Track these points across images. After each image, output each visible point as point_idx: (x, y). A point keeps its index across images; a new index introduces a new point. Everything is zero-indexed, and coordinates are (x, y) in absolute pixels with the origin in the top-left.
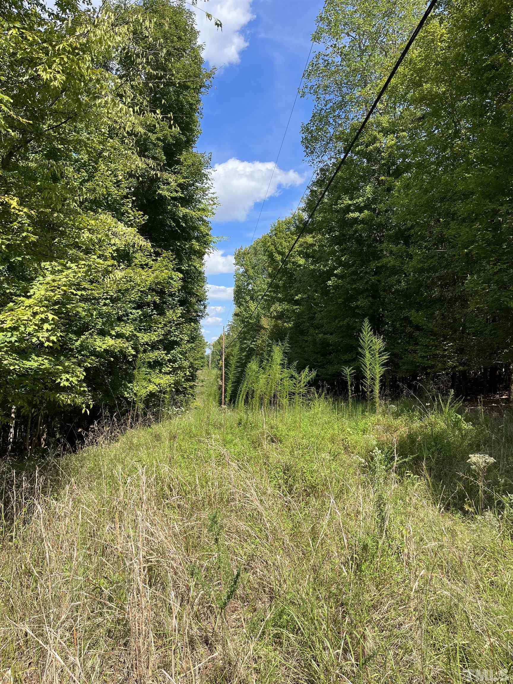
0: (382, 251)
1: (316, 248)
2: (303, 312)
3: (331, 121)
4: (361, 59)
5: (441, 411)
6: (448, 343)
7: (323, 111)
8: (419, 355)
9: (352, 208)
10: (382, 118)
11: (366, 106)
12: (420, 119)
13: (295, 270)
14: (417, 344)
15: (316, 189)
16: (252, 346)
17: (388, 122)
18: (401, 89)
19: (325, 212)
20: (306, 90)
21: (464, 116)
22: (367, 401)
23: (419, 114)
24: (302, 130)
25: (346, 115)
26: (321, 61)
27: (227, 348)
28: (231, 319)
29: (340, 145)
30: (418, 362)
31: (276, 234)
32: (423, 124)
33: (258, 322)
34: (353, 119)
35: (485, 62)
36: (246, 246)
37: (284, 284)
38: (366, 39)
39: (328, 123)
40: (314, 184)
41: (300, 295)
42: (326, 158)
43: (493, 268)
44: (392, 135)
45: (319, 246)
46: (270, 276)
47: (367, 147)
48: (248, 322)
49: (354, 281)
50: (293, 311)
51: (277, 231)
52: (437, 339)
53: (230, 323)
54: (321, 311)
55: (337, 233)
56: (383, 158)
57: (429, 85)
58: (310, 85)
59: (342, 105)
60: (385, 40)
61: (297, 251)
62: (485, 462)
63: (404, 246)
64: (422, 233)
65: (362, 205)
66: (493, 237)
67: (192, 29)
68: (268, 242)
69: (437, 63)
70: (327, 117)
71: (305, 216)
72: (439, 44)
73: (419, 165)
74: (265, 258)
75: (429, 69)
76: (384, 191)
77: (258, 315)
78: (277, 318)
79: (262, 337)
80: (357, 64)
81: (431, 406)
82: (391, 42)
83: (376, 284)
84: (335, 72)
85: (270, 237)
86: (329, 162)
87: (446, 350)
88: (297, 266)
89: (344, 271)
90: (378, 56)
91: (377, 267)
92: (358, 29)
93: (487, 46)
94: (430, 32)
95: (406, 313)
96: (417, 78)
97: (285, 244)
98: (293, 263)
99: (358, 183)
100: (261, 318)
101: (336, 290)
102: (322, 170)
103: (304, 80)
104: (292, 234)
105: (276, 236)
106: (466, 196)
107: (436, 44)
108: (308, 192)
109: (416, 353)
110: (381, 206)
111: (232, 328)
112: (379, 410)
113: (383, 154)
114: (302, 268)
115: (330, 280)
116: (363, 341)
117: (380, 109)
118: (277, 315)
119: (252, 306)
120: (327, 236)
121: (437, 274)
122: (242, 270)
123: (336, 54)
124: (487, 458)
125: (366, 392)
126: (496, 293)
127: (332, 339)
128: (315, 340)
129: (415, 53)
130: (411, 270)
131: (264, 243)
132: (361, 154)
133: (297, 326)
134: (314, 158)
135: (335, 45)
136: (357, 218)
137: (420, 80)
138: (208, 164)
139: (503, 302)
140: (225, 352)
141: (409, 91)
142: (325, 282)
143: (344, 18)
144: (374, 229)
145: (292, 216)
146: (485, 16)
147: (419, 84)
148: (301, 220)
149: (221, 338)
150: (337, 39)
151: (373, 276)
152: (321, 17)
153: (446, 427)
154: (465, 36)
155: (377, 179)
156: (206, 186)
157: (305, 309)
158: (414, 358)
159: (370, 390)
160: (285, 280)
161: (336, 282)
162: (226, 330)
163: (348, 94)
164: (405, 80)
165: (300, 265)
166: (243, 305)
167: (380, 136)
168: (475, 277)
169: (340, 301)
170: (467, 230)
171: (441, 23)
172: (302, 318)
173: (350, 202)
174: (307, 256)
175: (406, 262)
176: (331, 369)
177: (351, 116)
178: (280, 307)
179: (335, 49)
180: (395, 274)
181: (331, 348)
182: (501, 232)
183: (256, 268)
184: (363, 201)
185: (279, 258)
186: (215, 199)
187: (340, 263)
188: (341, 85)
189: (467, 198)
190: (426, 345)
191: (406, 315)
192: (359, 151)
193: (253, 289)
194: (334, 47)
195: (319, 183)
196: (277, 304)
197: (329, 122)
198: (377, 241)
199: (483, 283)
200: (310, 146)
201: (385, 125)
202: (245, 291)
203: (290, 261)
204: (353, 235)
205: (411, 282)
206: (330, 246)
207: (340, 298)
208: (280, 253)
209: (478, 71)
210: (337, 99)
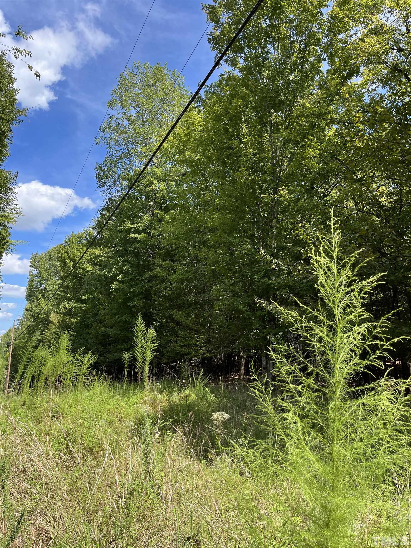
0: (154, 264)
1: (103, 258)
2: (89, 309)
3: (119, 165)
4: (143, 126)
5: (194, 386)
6: (200, 336)
7: (114, 157)
8: (179, 344)
9: (132, 230)
10: (157, 170)
11: (146, 159)
12: (184, 175)
13: (84, 275)
14: (178, 337)
15: (105, 213)
16: (41, 338)
17: (161, 173)
18: (171, 152)
19: (112, 232)
20: (101, 140)
21: (212, 177)
22: (137, 380)
23: (183, 171)
24: (97, 168)
25: (130, 163)
26: (113, 122)
27: (15, 340)
28: (22, 313)
29: (126, 183)
30: (178, 350)
31: (69, 245)
32: (185, 179)
33: (48, 317)
34: (135, 166)
35: (225, 144)
36: (41, 253)
37: (73, 286)
38: (147, 114)
39: (116, 166)
40: (103, 209)
41: (87, 296)
42: (114, 191)
43: (229, 281)
44: (164, 183)
45: (105, 257)
46: (62, 278)
47: (146, 188)
48: (38, 316)
49: (132, 286)
50: (80, 308)
51: (70, 242)
52: (192, 332)
53: (20, 318)
54: (104, 309)
55: (120, 248)
56: (156, 198)
57: (189, 153)
58: (104, 136)
59: (128, 155)
60: (160, 117)
61: (87, 259)
62: (223, 417)
63: (170, 262)
64: (183, 254)
65: (141, 229)
66: (230, 260)
67: (10, 76)
68: (62, 250)
69: (195, 140)
70: (116, 162)
71: (95, 233)
72: (197, 127)
73: (182, 206)
74: (58, 263)
75: (190, 142)
76: (157, 221)
77: (48, 311)
78: (65, 314)
79: (50, 331)
80: (140, 129)
81: (186, 384)
82: (164, 120)
83: (149, 289)
84: (124, 132)
85: (65, 247)
86: (116, 195)
87: (198, 341)
88: (86, 272)
89: (124, 278)
90: (155, 127)
91: (150, 277)
92: (142, 106)
93: (227, 134)
94: (191, 118)
95: (169, 312)
96: (182, 147)
97: (76, 253)
98: (83, 269)
99: (138, 212)
100: (50, 313)
101: (117, 292)
102: (110, 200)
103: (100, 132)
104: (83, 246)
105: (69, 246)
106: (213, 230)
107: (195, 127)
108: (98, 215)
109: (176, 343)
110: (154, 232)
111: (22, 322)
112: (147, 388)
113: (157, 195)
114: (90, 273)
115: (113, 284)
116: (137, 331)
117: (156, 163)
118: (66, 312)
119: (43, 303)
120: (112, 249)
121: (193, 284)
122: (36, 272)
123: (125, 119)
124: (224, 414)
125: (138, 373)
126: (231, 299)
127: (112, 332)
128: (98, 333)
129: (180, 129)
130: (175, 280)
131: (59, 251)
132: (142, 192)
133: (82, 321)
134: (105, 190)
135: (125, 113)
136: (136, 238)
137: (183, 149)
138: (14, 181)
139: (236, 305)
140: (13, 344)
141: (176, 155)
142: (108, 285)
143: (132, 96)
144: (149, 248)
145: (84, 232)
146: (226, 114)
147: (182, 151)
148: (91, 236)
149: (10, 331)
150: (126, 109)
151: (147, 283)
152: (115, 91)
153: (197, 399)
154: (214, 125)
155: (152, 212)
156: (10, 198)
157: (91, 307)
158: (175, 347)
159: (140, 371)
160: (75, 282)
161: (118, 286)
162: (16, 324)
163: (133, 148)
164: (174, 146)
165: (89, 271)
166: (34, 302)
167: (155, 181)
168: (218, 286)
169: (120, 301)
170: (213, 253)
171: (198, 113)
172: (88, 314)
173: (131, 226)
174: (94, 264)
175: (172, 273)
176: (110, 357)
177: (135, 164)
178: (69, 305)
179: (125, 116)
180: (163, 282)
181: (111, 339)
182: (235, 257)
183: (50, 271)
184: (142, 227)
185: (70, 264)
186: (18, 210)
187: (122, 271)
188: (128, 141)
189: (213, 232)
190: (184, 337)
191: (170, 313)
192: (139, 190)
193: (45, 289)
194: (124, 115)
195: (108, 209)
196: (66, 302)
197: (118, 165)
198: (150, 257)
199: (223, 291)
200: (102, 180)
201: (159, 175)
202: (37, 290)
203: (80, 267)
204: (133, 251)
205: (174, 289)
206: (114, 258)
207: (120, 299)
208: (71, 260)
209: (221, 149)
210: (125, 150)
